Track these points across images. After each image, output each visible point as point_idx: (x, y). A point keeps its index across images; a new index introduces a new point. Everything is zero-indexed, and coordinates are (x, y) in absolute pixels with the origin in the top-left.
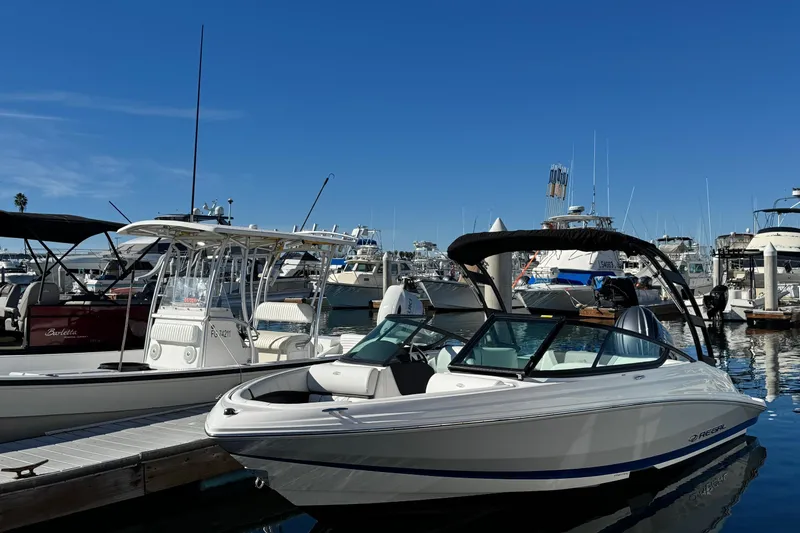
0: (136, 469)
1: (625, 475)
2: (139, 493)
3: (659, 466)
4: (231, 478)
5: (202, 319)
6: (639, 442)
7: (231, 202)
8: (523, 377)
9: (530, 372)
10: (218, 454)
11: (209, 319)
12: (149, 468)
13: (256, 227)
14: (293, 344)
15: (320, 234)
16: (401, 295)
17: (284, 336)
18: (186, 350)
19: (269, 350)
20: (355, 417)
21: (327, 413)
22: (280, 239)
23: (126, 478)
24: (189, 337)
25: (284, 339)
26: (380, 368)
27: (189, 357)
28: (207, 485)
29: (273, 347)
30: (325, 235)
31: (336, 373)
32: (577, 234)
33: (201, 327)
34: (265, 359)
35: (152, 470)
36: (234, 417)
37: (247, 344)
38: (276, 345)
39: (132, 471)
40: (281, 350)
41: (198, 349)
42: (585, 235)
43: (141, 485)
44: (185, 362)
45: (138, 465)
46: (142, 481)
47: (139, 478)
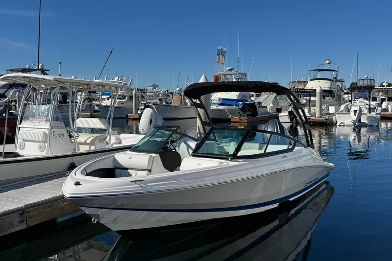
0: (22, 214)
1: (276, 205)
2: (23, 226)
3: (291, 199)
5: (48, 127)
6: (283, 188)
7: (60, 63)
8: (231, 159)
9: (235, 157)
10: (67, 203)
11: (52, 128)
12: (28, 213)
13: (76, 77)
14: (97, 140)
15: (109, 81)
16: (152, 113)
17: (94, 135)
18: (39, 145)
19: (85, 144)
20: (148, 184)
21: (133, 183)
22: (89, 84)
23: (16, 218)
24: (41, 138)
25: (92, 138)
26: (154, 155)
27: (41, 149)
28: (60, 220)
29: (87, 142)
30: (112, 82)
31: (130, 158)
32: (254, 84)
33: (47, 133)
34: (84, 149)
35: (31, 214)
36: (80, 186)
37: (73, 141)
38: (89, 141)
39: (20, 215)
40: (92, 144)
41: (46, 144)
42: (257, 84)
43: (25, 222)
44: (39, 151)
45: (22, 212)
46: (25, 220)
47: (23, 219)
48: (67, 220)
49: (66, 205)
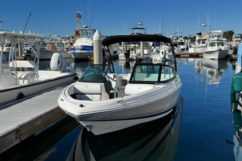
0: (16, 133)
2: (18, 142)
4: (43, 130)
7: (1, 22)
8: (157, 83)
9: (159, 82)
10: (41, 121)
11: (2, 68)
12: (21, 131)
13: (15, 32)
14: (30, 76)
16: (59, 56)
17: (27, 73)
20: (127, 103)
21: (118, 103)
23: (13, 136)
26: (102, 84)
28: (37, 133)
29: (21, 77)
31: (86, 87)
35: (22, 132)
38: (23, 77)
39: (16, 134)
40: (25, 78)
43: (19, 138)
45: (17, 131)
46: (19, 137)
47: (18, 136)
48: (40, 133)
49: (40, 123)
